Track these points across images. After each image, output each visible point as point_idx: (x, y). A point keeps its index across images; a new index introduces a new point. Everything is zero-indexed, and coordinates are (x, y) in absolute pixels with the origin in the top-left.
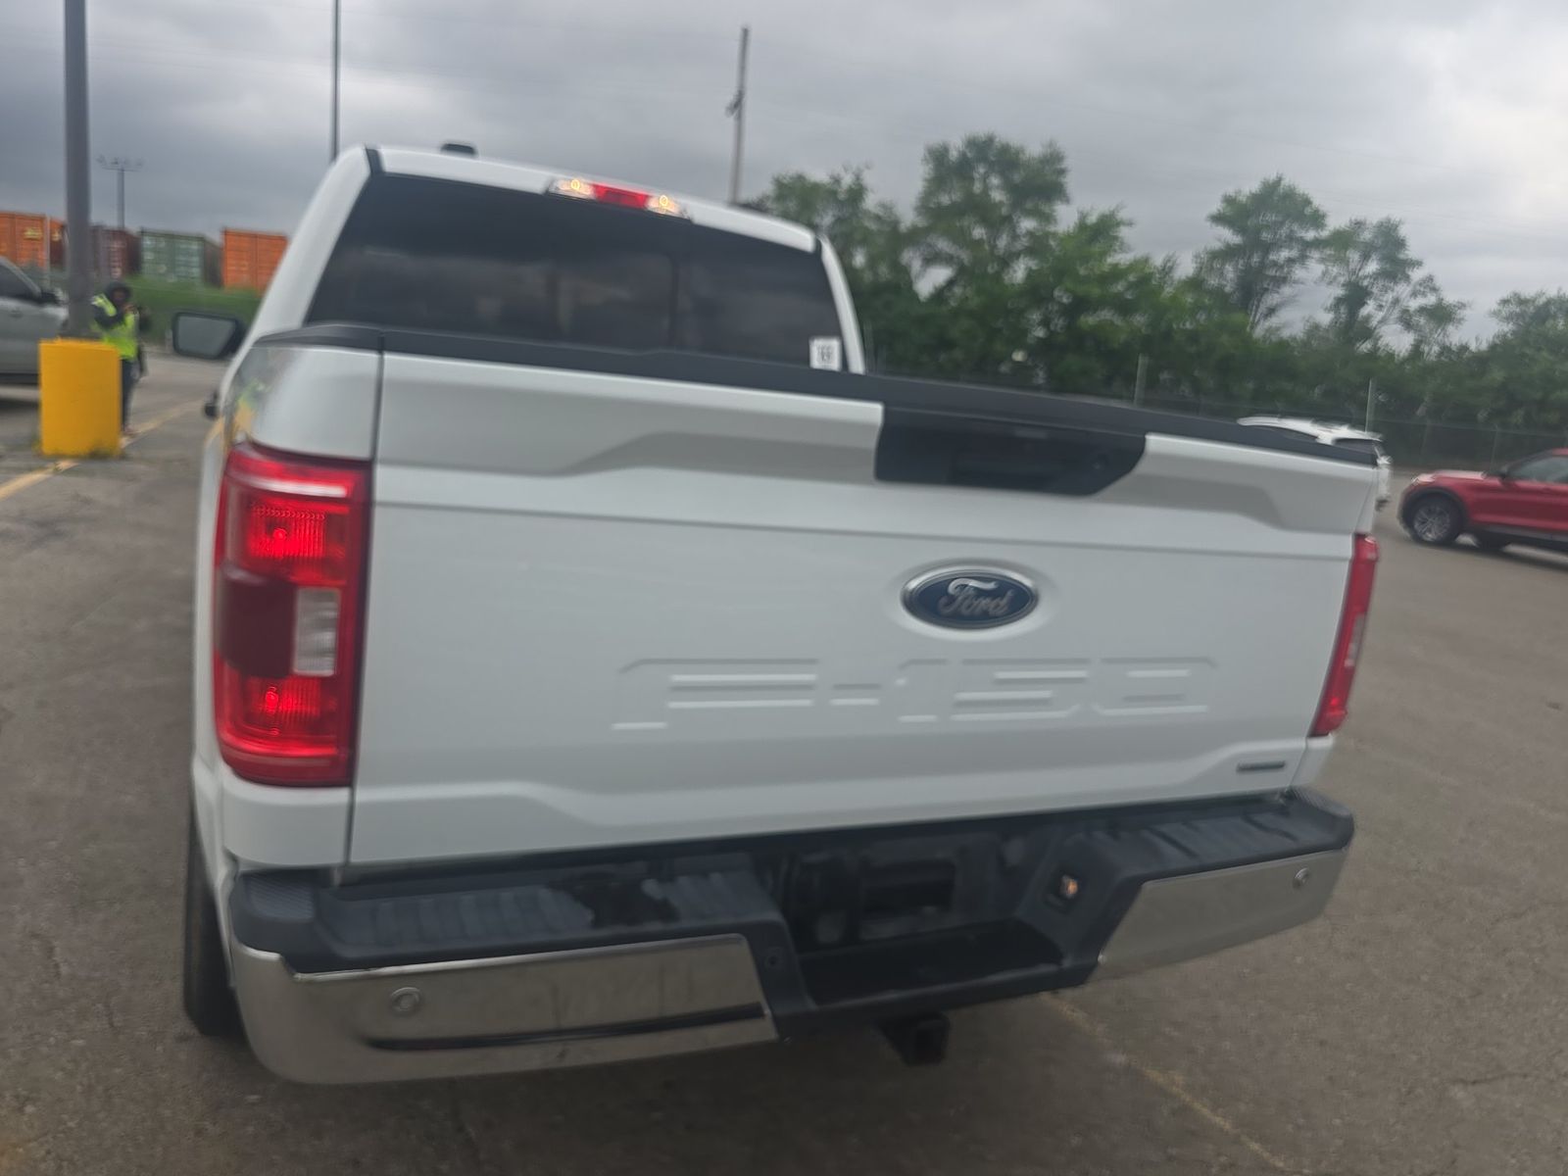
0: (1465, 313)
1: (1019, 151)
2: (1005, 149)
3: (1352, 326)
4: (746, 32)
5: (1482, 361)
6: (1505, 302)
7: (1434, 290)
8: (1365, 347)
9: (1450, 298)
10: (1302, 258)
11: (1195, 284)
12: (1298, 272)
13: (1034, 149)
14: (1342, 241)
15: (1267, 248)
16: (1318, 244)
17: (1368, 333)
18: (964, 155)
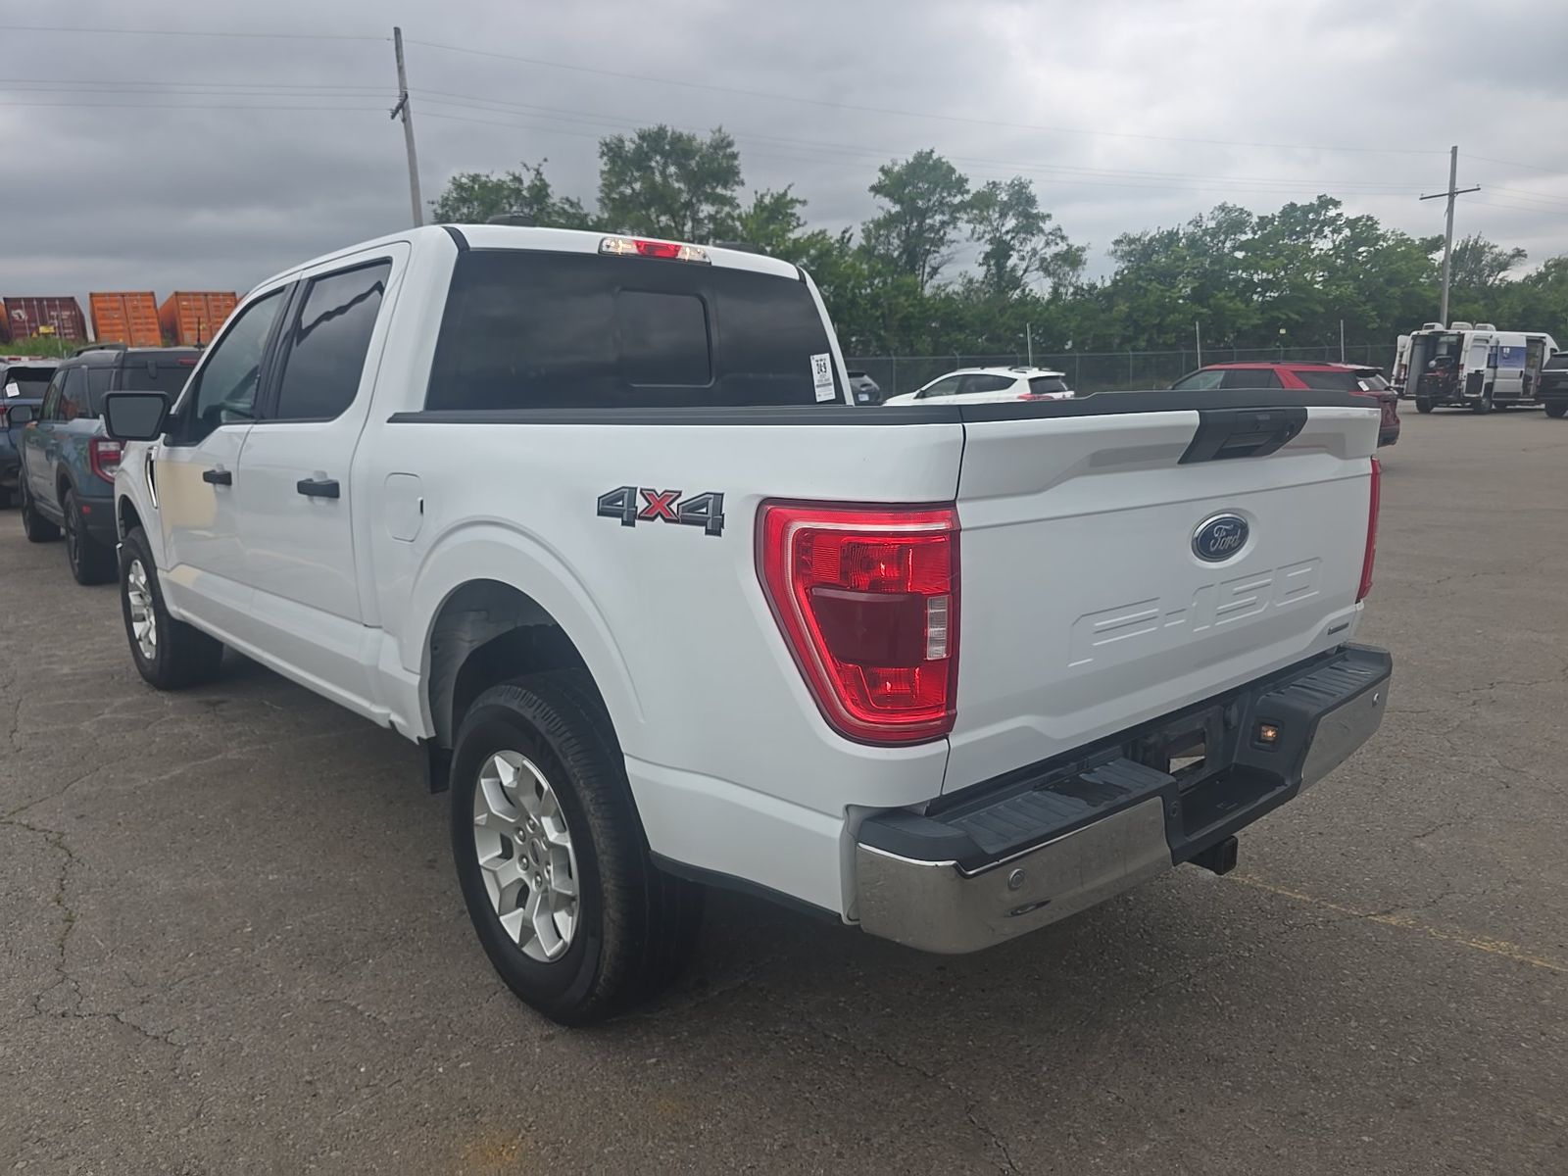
0: (1085, 256)
1: (691, 139)
2: (678, 139)
3: (1002, 278)
4: (397, 31)
5: (1109, 295)
6: (1117, 242)
7: (1063, 238)
8: (1016, 294)
9: (1076, 242)
10: (954, 220)
11: (866, 252)
12: (951, 234)
13: (704, 137)
14: (984, 201)
15: (923, 214)
16: (963, 206)
17: (1016, 283)
18: (639, 147)
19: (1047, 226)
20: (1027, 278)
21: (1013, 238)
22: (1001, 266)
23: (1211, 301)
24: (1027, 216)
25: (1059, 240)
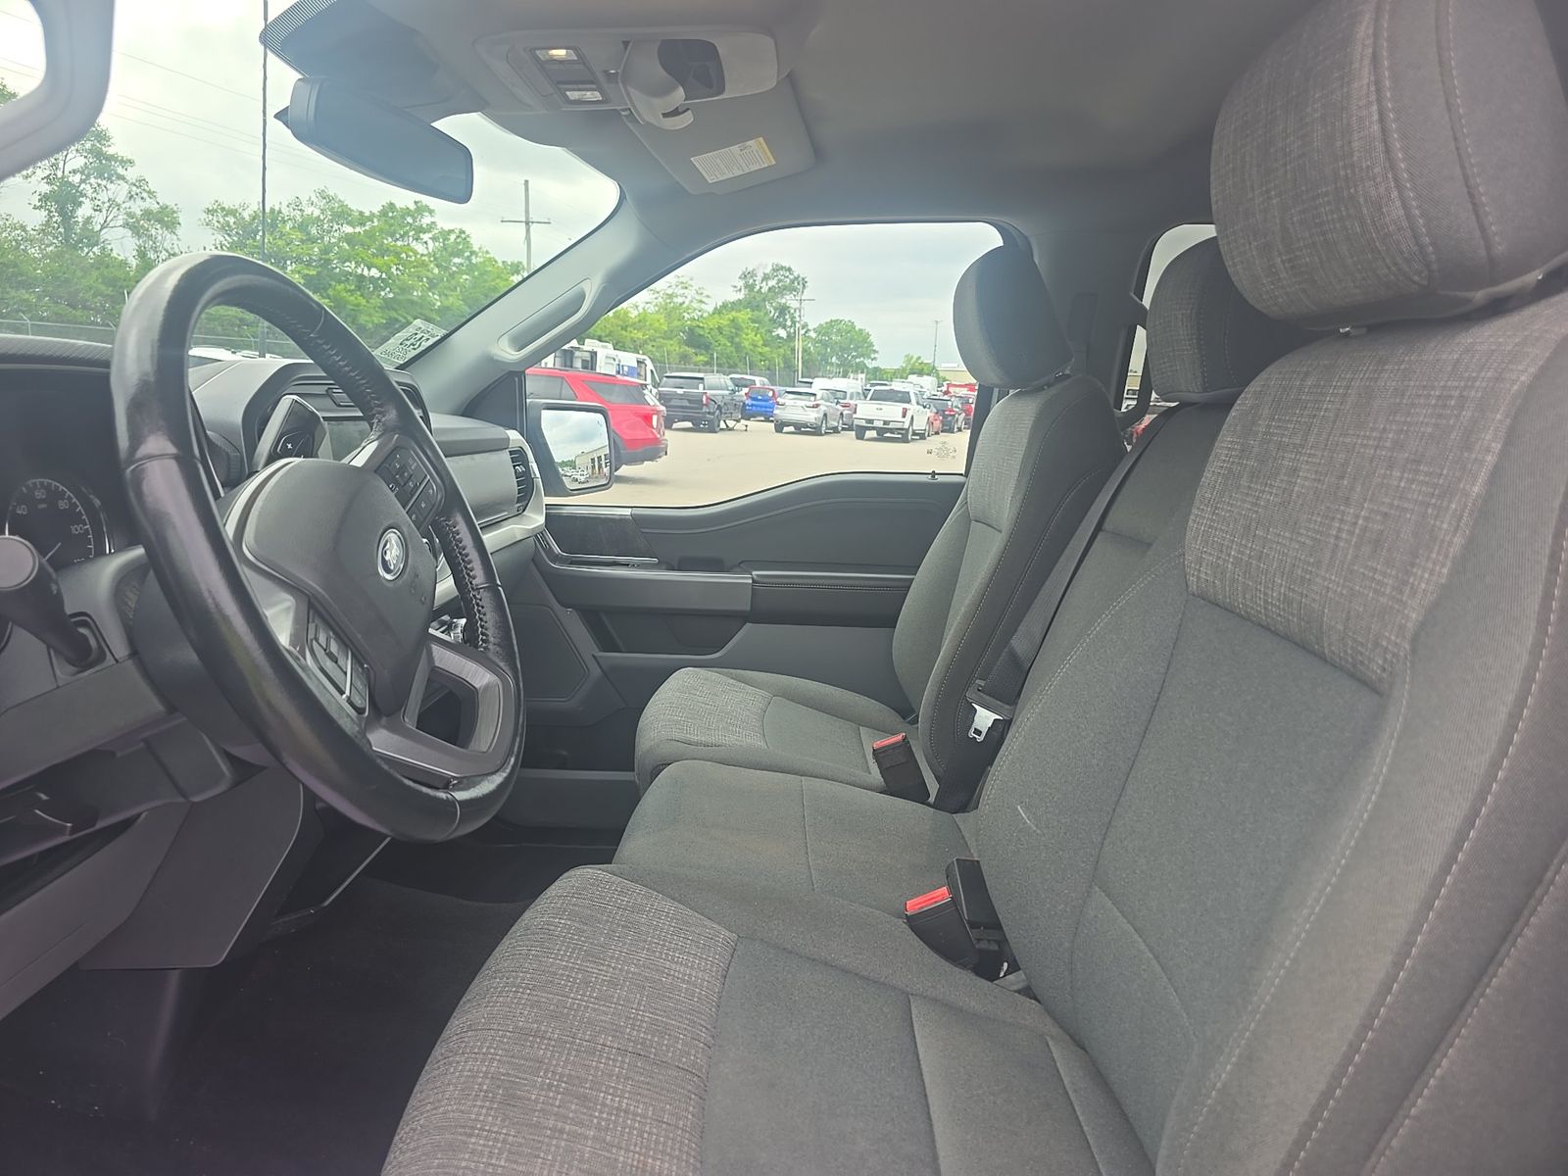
19: (131, 174)
20: (105, 234)
21: (82, 181)
22: (67, 218)
23: (331, 292)
24: (99, 154)
25: (145, 195)
